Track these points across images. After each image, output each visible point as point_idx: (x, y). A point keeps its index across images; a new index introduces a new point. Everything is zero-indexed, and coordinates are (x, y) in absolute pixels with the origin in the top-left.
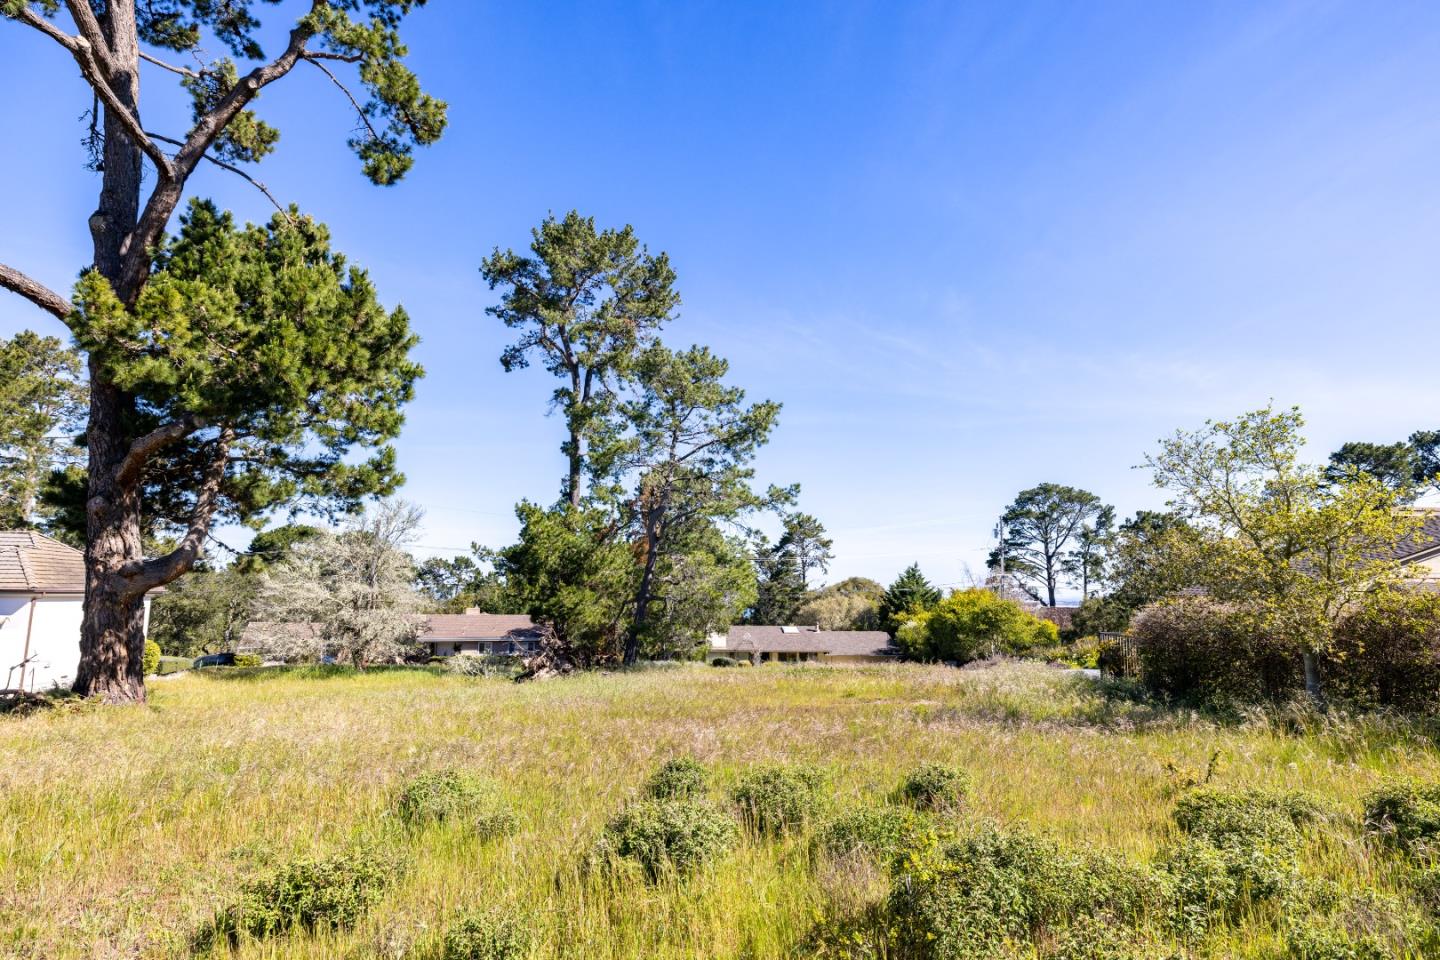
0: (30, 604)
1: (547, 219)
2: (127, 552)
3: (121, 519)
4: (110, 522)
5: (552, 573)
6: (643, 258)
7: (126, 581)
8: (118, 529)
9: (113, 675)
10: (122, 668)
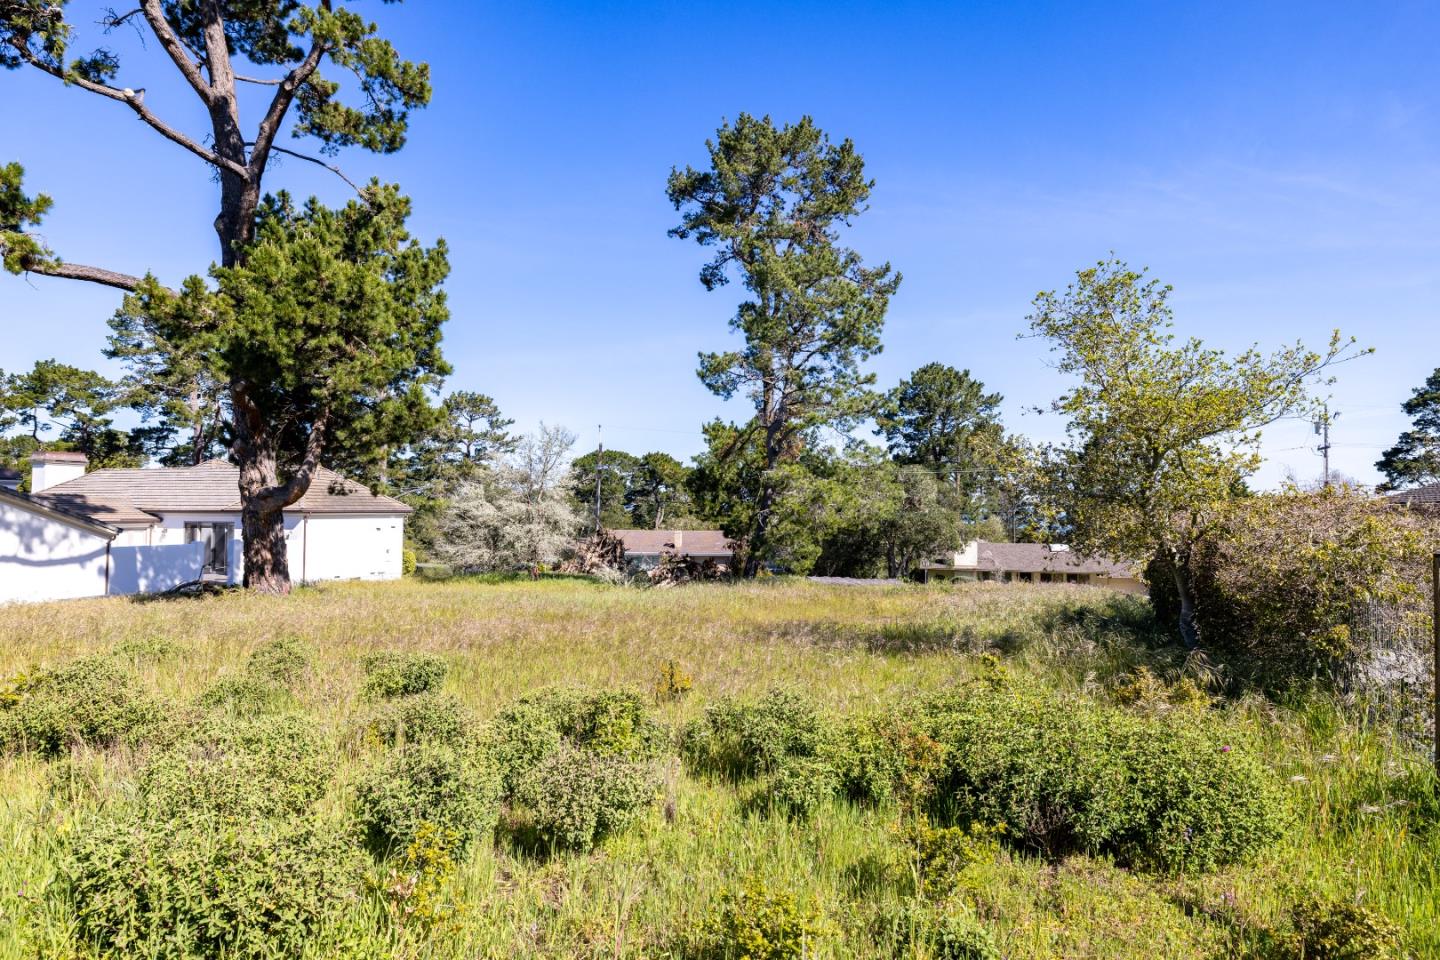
0: (302, 521)
1: (721, 128)
2: (263, 480)
3: (256, 456)
4: (248, 458)
5: (729, 489)
6: (825, 150)
7: (263, 502)
8: (254, 462)
9: (262, 573)
10: (268, 568)
